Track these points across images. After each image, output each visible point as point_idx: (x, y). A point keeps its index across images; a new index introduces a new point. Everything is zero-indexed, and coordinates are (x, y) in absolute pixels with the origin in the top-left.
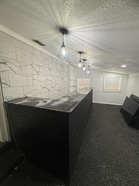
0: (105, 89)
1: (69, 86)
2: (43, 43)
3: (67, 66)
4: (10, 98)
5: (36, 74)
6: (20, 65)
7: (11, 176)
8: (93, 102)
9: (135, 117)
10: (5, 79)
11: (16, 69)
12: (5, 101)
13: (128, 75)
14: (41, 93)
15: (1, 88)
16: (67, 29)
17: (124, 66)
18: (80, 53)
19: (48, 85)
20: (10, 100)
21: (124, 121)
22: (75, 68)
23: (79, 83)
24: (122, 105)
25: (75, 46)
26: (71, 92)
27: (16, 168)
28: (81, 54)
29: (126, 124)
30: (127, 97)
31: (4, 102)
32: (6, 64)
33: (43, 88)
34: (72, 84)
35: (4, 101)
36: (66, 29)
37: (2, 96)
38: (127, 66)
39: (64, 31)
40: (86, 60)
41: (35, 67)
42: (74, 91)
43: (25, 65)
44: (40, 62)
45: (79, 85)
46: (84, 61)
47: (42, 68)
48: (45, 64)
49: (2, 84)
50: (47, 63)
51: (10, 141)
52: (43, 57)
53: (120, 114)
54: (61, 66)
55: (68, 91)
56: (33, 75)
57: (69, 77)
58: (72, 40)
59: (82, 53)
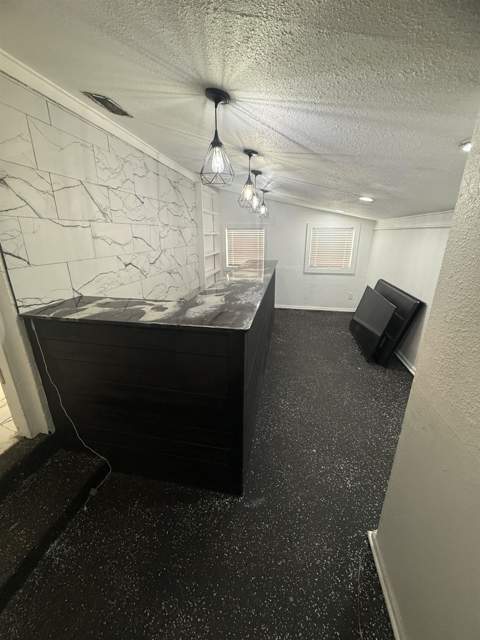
0: (312, 266)
1: (199, 256)
2: (124, 109)
3: (189, 185)
4: (35, 302)
5: (100, 215)
6: (49, 188)
7: (85, 508)
8: (276, 306)
9: (384, 339)
10: (13, 237)
11: (38, 201)
12: (22, 311)
13: (375, 223)
14: (122, 284)
15: (3, 269)
16: (230, 93)
17: (367, 199)
18: (250, 153)
19: (139, 253)
20: (37, 307)
21: (357, 351)
22: (214, 192)
23: (230, 246)
24: (353, 310)
25: (238, 134)
26: (207, 275)
27: (93, 492)
28: (250, 156)
29: (362, 359)
30: (368, 287)
31: (21, 317)
32: (5, 183)
33: (126, 265)
34: (208, 249)
35: (18, 311)
36: (227, 94)
37: (11, 298)
38: (375, 200)
39: (218, 95)
40: (260, 173)
41: (94, 191)
42: (213, 272)
43: (63, 185)
44: (109, 174)
45: (230, 251)
46: (256, 175)
47: (117, 195)
48: (124, 182)
49: (7, 257)
50: (132, 177)
51: (53, 430)
52: (117, 156)
53: (349, 334)
54: (174, 188)
55: (199, 274)
56: (94, 221)
57: (198, 226)
58: (236, 119)
59: (256, 153)
